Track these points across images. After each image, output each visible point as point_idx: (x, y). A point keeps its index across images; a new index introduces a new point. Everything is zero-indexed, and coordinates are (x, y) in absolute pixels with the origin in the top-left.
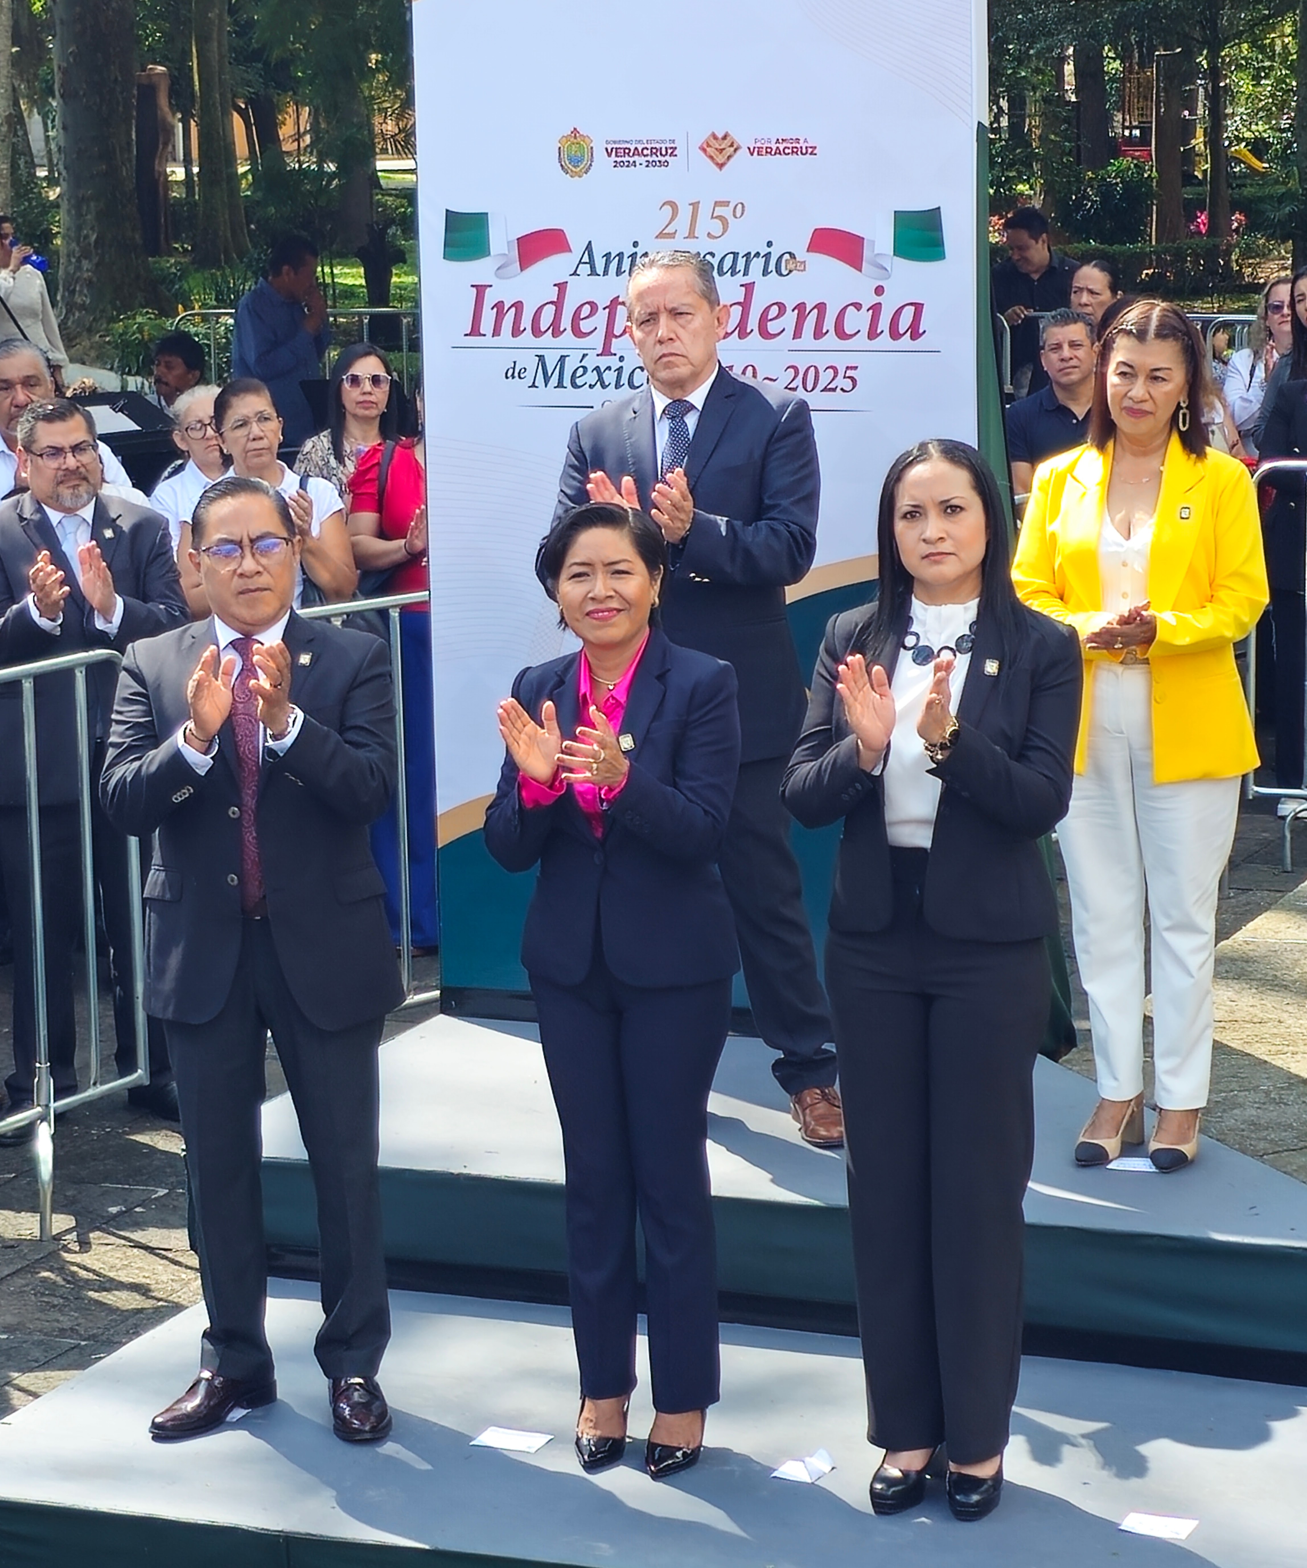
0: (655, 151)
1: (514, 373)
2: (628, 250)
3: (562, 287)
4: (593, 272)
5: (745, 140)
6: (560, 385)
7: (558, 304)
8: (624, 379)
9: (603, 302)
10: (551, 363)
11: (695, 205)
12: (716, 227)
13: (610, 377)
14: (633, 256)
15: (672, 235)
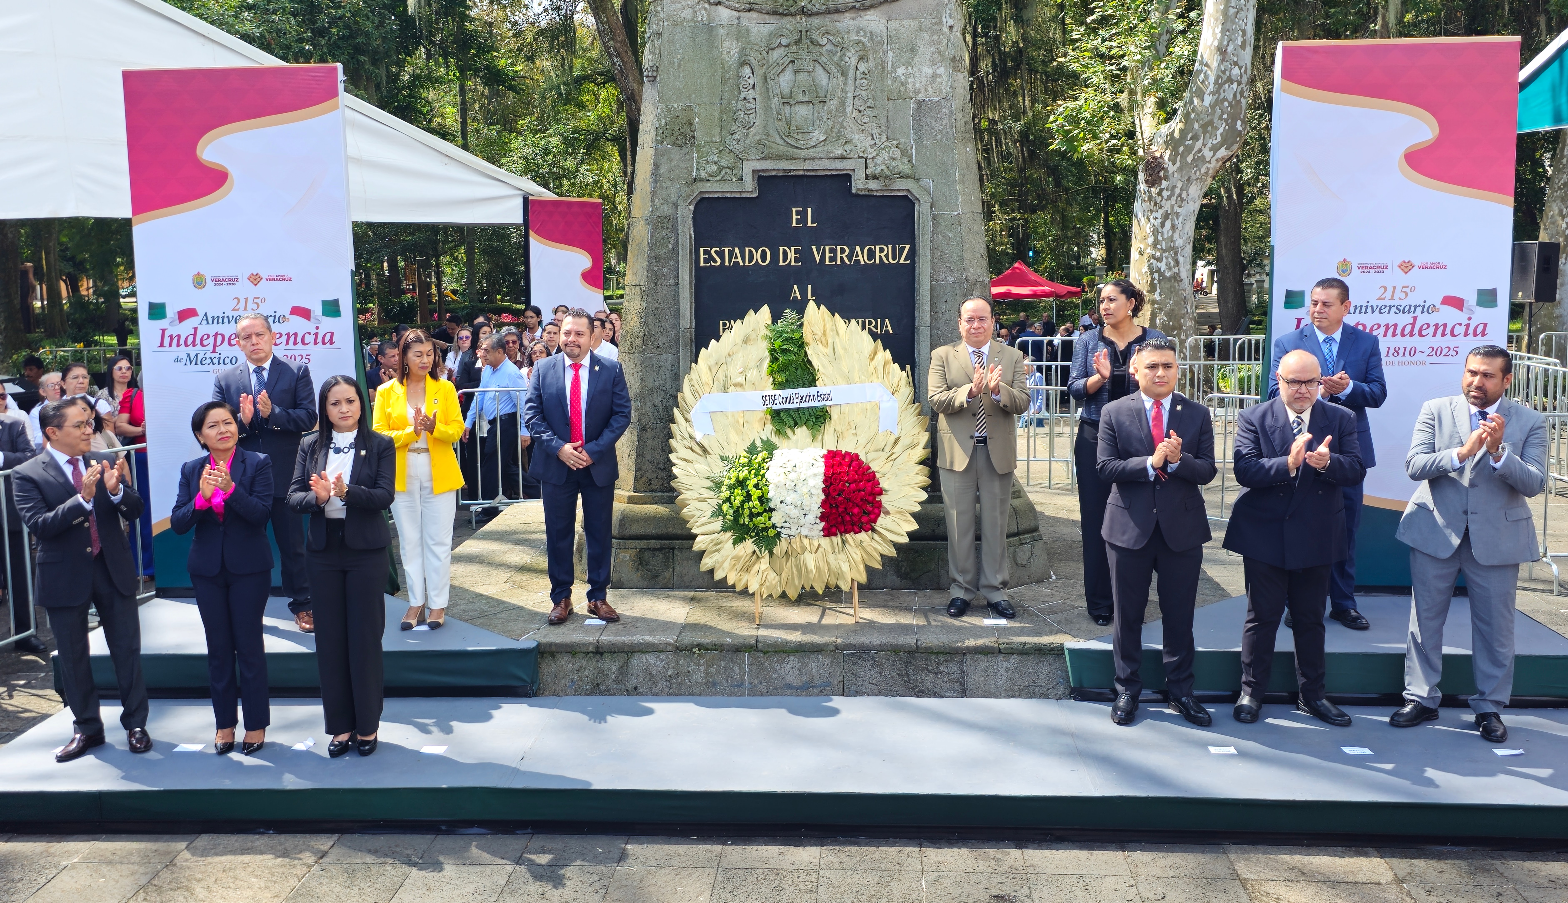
0: (230, 280)
1: (178, 360)
2: (221, 315)
3: (196, 329)
4: (208, 323)
5: (264, 276)
6: (196, 364)
7: (195, 335)
8: (221, 361)
9: (212, 334)
10: (192, 356)
11: (246, 299)
12: (255, 306)
13: (216, 361)
14: (223, 317)
15: (238, 310)
